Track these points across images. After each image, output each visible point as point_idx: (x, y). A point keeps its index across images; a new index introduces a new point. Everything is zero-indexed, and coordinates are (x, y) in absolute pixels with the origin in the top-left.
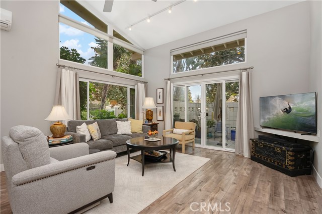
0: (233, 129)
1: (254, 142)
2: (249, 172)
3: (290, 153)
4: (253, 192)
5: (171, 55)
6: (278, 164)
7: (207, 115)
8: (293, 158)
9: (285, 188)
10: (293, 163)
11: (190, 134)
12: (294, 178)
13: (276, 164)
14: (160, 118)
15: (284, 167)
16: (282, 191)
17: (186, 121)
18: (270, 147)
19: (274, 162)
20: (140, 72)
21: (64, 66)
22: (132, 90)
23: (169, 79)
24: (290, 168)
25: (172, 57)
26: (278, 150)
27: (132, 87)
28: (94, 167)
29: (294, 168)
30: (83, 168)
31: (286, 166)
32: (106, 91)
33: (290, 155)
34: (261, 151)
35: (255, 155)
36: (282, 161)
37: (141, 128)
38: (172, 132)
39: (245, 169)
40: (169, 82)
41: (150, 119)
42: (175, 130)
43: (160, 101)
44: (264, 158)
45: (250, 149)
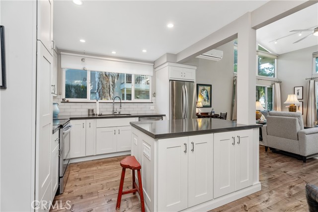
22: (270, 89)
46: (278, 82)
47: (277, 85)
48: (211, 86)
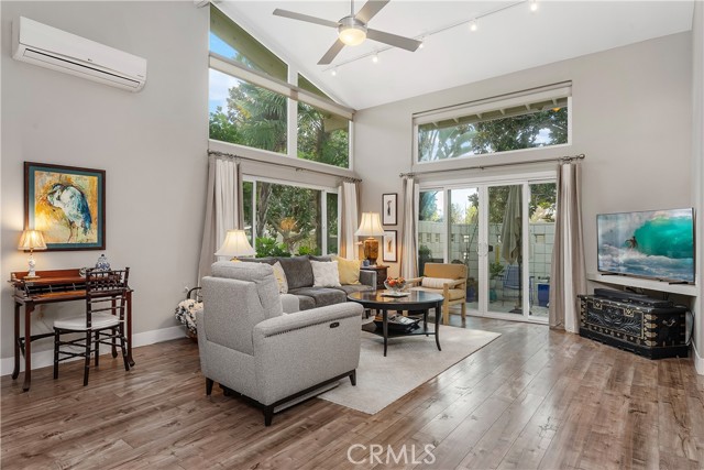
0: (544, 282)
1: (584, 300)
2: (575, 353)
3: (649, 317)
4: (581, 377)
5: (414, 124)
6: (629, 339)
7: (491, 249)
8: (654, 326)
9: (636, 373)
10: (655, 335)
11: (456, 287)
12: (656, 362)
13: (625, 340)
14: (391, 256)
15: (638, 342)
16: (630, 375)
17: (446, 262)
18: (614, 310)
19: (621, 337)
20: (346, 158)
21: (218, 154)
22: (332, 198)
23: (411, 176)
24: (649, 343)
25: (416, 128)
26: (628, 313)
27: (331, 191)
28: (337, 324)
29: (655, 343)
30: (324, 325)
31: (642, 341)
32: (266, 197)
33: (649, 321)
34: (598, 317)
35: (587, 326)
36: (636, 332)
37: (358, 274)
38: (420, 284)
39: (568, 349)
40: (410, 181)
41: (372, 257)
42: (426, 280)
43: (391, 219)
44: (604, 330)
45: (578, 316)
46: (354, 181)
47: (350, 188)
48: (101, 174)
